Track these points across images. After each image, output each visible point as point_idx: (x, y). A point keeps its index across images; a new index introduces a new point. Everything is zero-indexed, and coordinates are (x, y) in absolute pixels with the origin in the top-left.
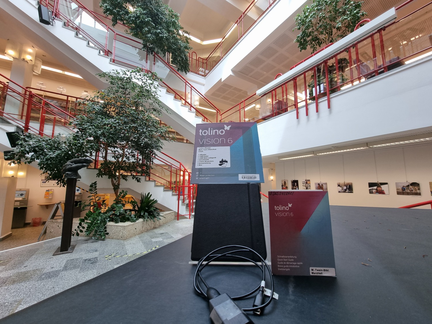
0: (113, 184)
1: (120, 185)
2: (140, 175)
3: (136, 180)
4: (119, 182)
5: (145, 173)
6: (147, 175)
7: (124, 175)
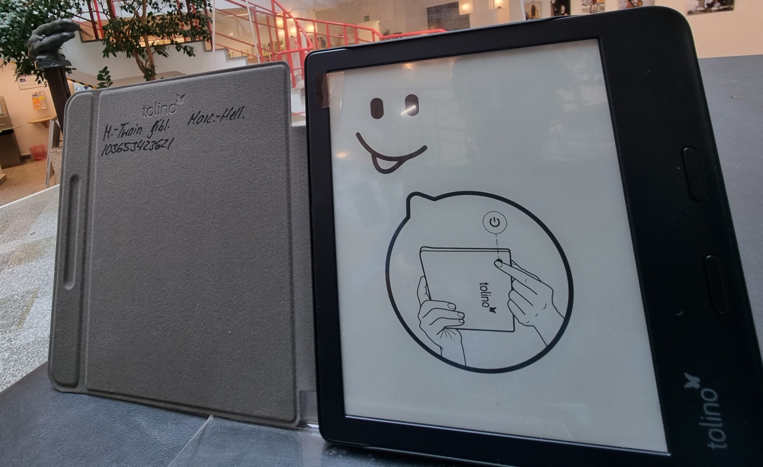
0: (143, 68)
1: (156, 68)
2: (190, 40)
3: (184, 52)
4: (152, 62)
5: (198, 33)
6: (204, 37)
7: (158, 45)
